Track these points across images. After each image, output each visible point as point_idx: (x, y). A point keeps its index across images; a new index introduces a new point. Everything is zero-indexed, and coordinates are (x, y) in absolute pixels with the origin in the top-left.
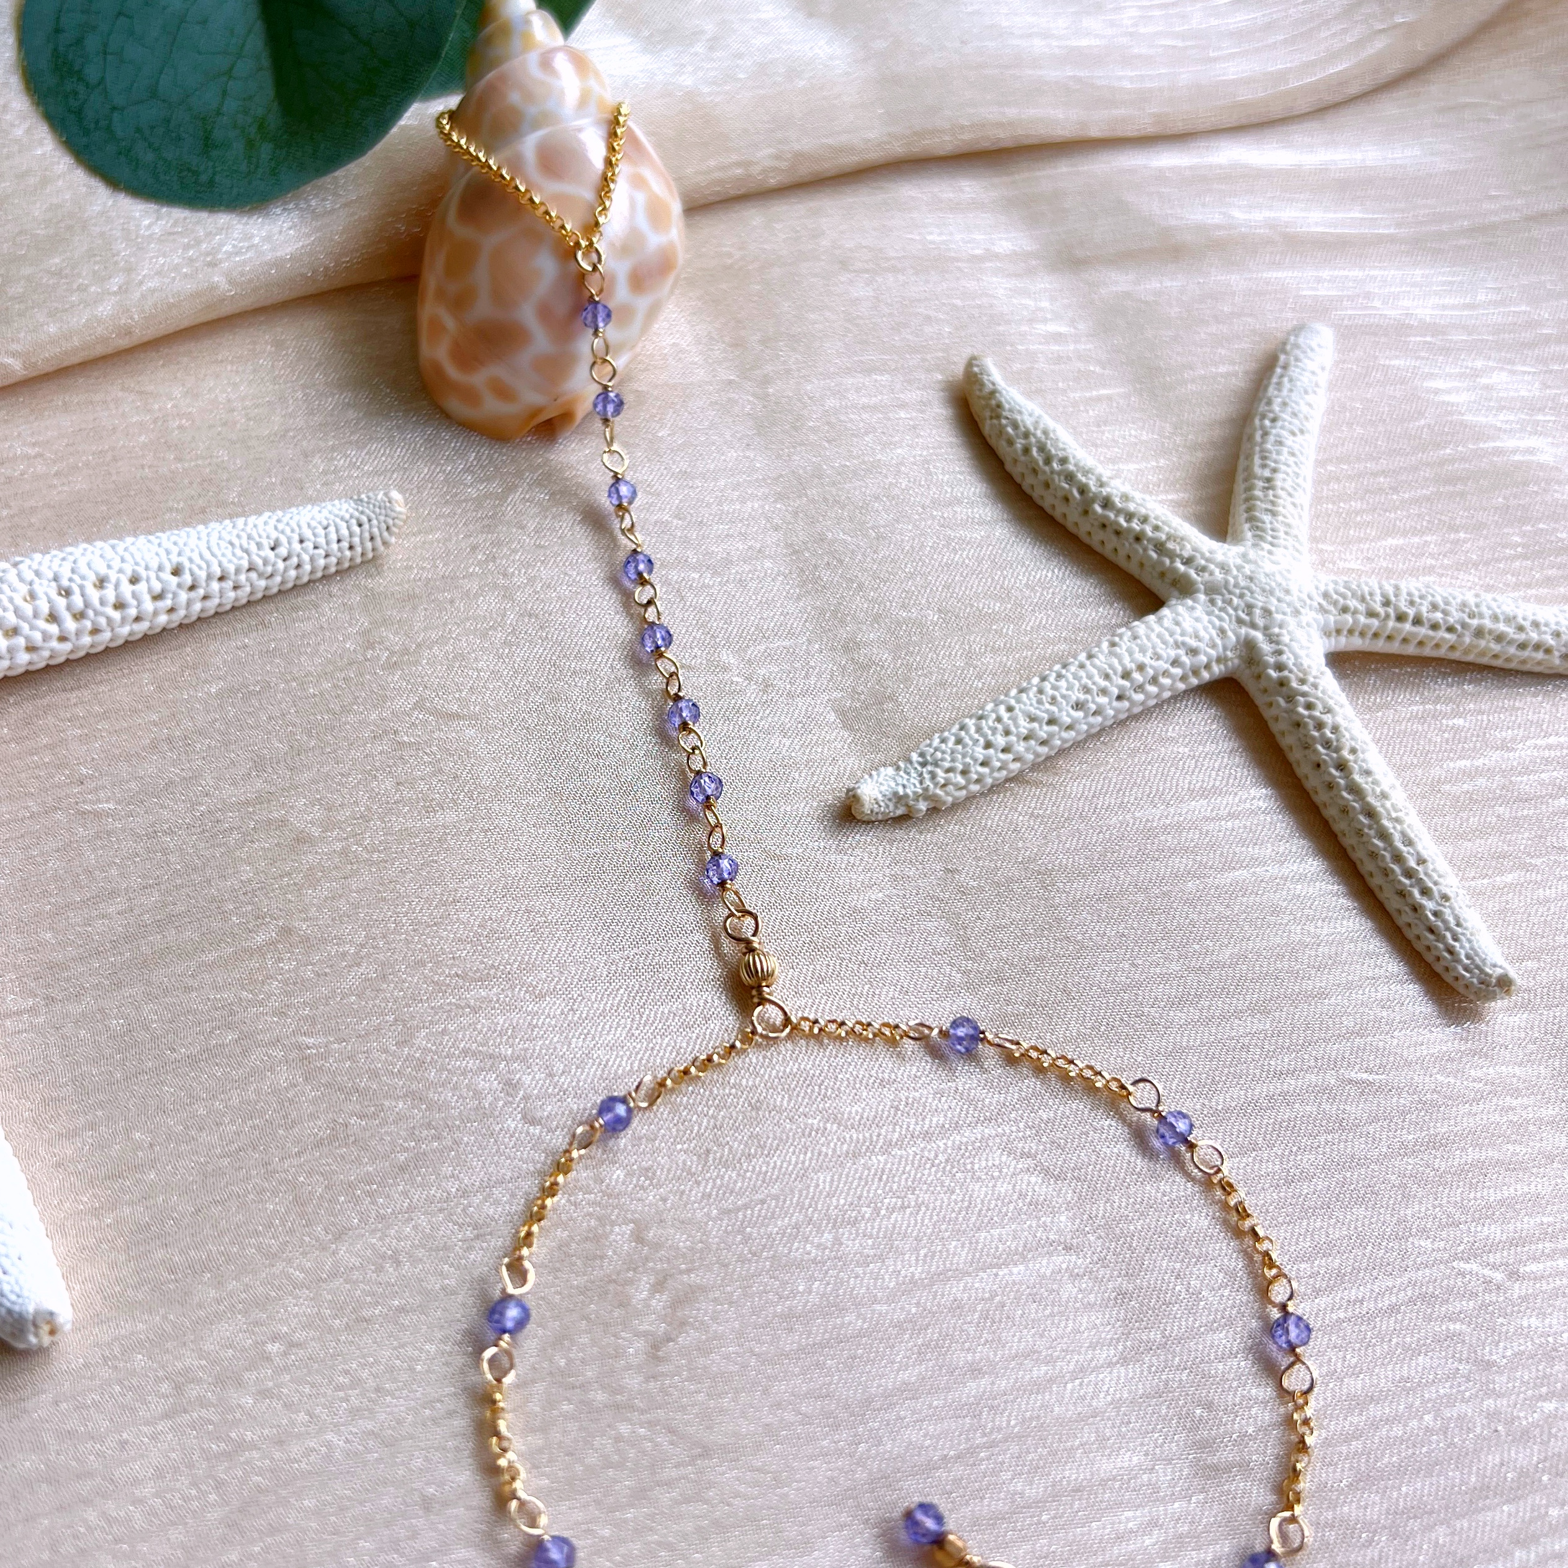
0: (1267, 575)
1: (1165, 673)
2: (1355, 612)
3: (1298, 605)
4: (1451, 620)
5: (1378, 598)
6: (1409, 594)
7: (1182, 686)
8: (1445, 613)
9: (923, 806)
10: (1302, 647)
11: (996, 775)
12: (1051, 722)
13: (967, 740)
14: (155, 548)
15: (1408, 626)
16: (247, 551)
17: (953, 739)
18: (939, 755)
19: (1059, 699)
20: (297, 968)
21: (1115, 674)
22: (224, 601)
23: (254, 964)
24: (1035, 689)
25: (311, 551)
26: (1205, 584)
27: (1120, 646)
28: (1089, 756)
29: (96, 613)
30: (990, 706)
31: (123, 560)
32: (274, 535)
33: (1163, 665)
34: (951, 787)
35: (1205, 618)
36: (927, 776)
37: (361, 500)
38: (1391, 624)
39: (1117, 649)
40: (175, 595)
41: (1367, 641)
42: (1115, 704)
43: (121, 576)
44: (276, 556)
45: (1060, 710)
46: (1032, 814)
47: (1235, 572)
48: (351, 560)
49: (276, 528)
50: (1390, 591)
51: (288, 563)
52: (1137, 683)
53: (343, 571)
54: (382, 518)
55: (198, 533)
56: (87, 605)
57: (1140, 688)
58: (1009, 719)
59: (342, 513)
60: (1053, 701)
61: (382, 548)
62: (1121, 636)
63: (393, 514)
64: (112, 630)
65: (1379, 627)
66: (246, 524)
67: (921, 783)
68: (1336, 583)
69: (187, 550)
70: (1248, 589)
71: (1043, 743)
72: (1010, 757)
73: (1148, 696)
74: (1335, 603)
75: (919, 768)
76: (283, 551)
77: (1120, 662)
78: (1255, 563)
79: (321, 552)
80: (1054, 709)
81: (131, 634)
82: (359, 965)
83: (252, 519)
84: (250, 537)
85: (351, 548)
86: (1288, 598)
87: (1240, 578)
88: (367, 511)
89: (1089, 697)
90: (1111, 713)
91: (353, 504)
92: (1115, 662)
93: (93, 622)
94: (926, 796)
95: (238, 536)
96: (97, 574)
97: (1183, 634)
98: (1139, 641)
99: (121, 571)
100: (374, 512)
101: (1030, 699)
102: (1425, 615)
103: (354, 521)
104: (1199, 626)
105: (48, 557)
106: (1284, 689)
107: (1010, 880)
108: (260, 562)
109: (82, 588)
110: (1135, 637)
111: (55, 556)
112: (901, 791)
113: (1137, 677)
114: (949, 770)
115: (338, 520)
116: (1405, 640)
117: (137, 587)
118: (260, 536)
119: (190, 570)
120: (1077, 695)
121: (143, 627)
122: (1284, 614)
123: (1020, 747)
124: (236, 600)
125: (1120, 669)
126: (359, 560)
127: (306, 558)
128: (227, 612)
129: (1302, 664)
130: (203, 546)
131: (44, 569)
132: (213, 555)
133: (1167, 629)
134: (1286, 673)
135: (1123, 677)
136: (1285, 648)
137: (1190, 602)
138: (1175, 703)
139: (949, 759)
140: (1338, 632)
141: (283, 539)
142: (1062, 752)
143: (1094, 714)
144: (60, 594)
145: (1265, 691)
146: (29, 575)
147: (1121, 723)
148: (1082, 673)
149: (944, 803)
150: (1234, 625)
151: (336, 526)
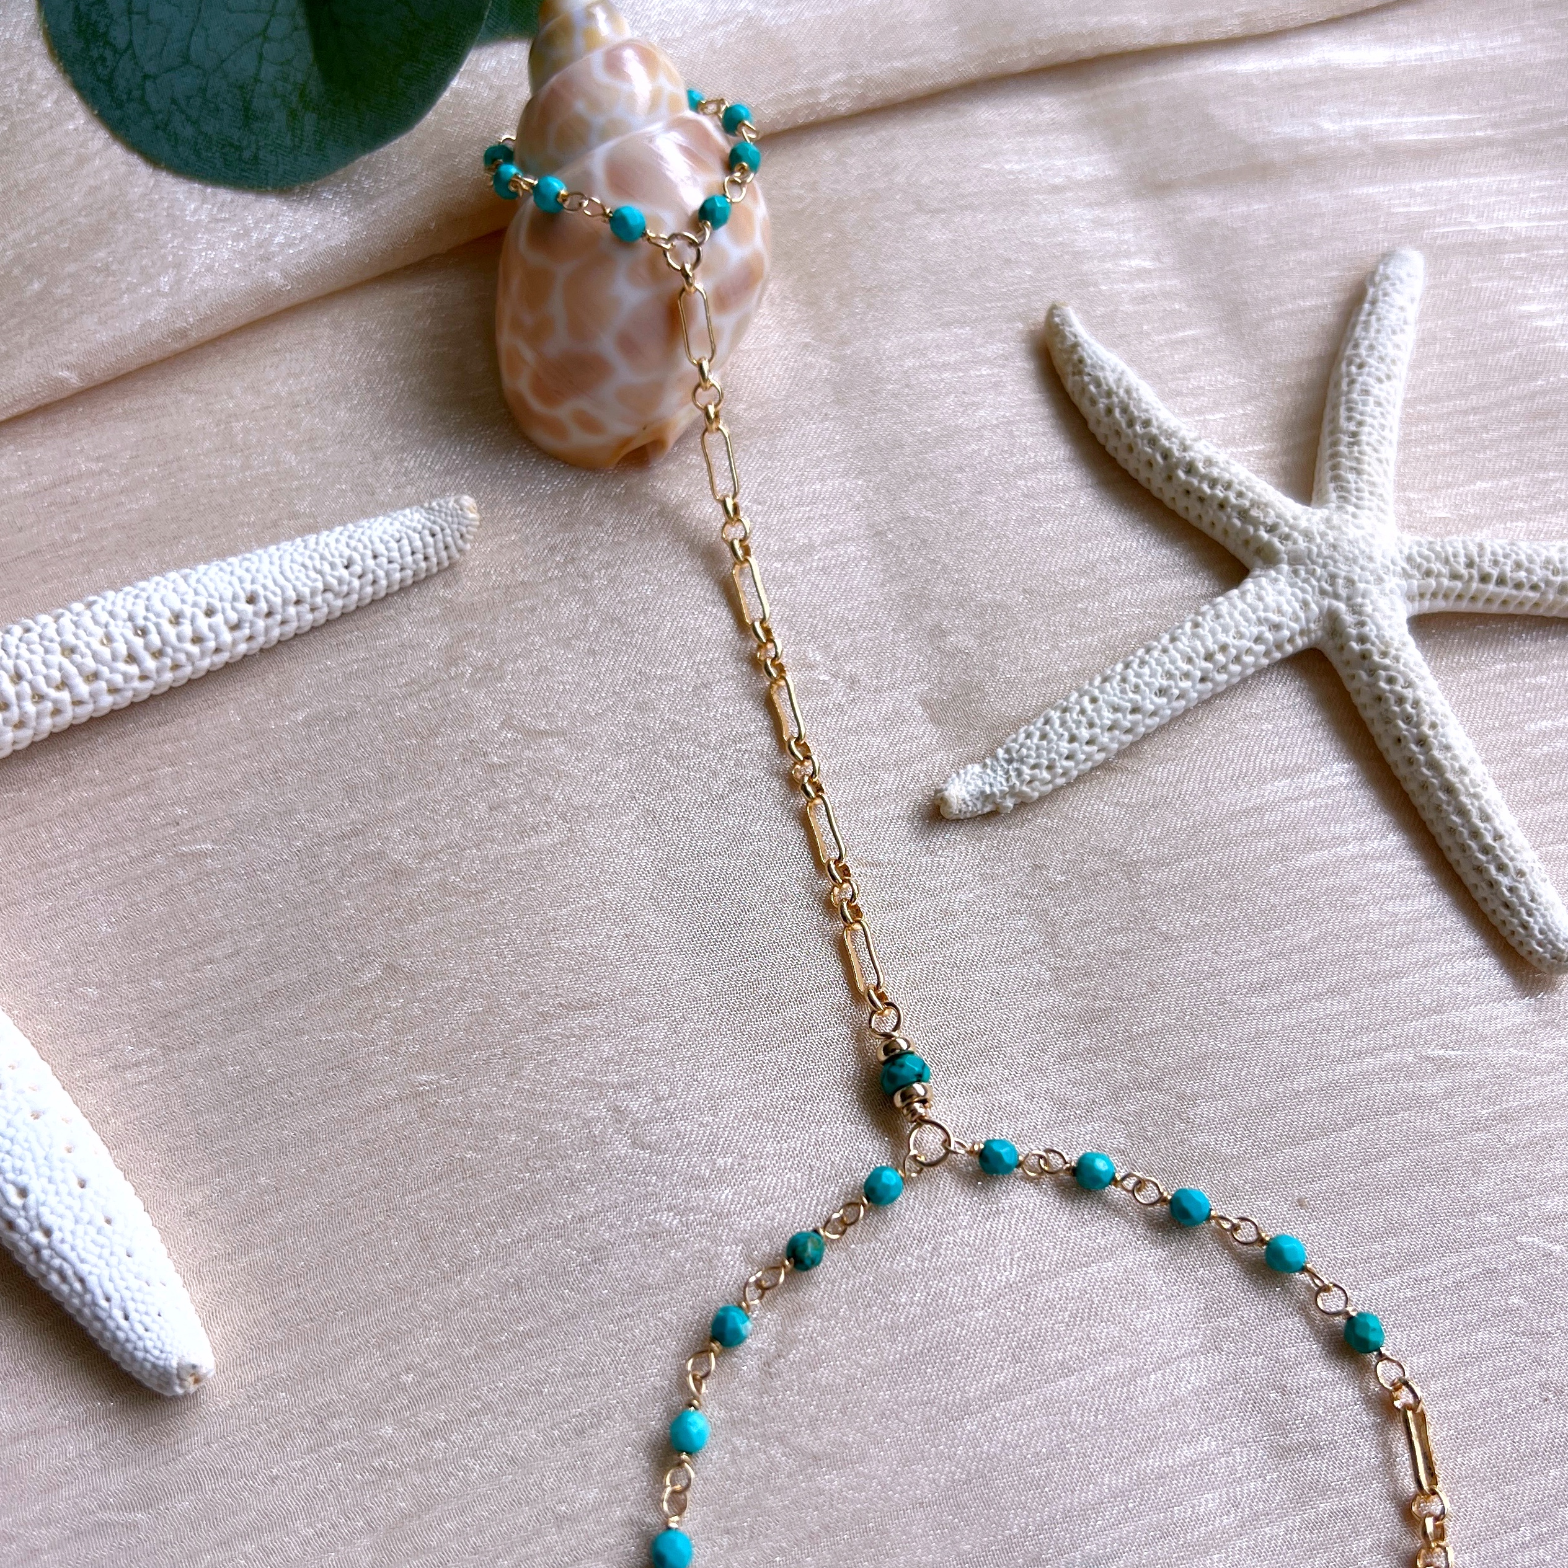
0: (1350, 542)
1: (1249, 651)
2: (1439, 575)
3: (1381, 572)
4: (1535, 579)
5: (1462, 560)
6: (1493, 553)
7: (1265, 662)
8: (1529, 571)
9: (1010, 803)
10: (1385, 617)
11: (1081, 767)
12: (1134, 710)
13: (1052, 735)
14: (227, 577)
15: (1491, 587)
16: (320, 572)
17: (1038, 733)
18: (1024, 751)
19: (1142, 687)
20: (403, 1007)
21: (1198, 656)
22: (302, 624)
23: (360, 1003)
24: (1118, 677)
25: (386, 566)
26: (1288, 553)
27: (1203, 628)
28: (1174, 738)
29: (175, 650)
30: (1074, 696)
31: (196, 593)
32: (347, 552)
33: (1247, 643)
34: (1037, 783)
35: (1289, 590)
36: (1012, 773)
37: (432, 509)
38: (1475, 585)
39: (1200, 630)
40: (252, 624)
41: (1451, 602)
42: (1199, 686)
43: (196, 610)
44: (351, 575)
45: (1143, 699)
46: (1117, 804)
47: (1318, 540)
48: (427, 570)
49: (348, 545)
50: (1474, 550)
51: (364, 580)
52: (1220, 665)
53: (420, 582)
54: (455, 526)
55: (270, 556)
56: (164, 642)
57: (1223, 668)
58: (1093, 710)
59: (414, 524)
60: (1137, 689)
61: (457, 556)
62: (1203, 615)
63: (466, 522)
64: (193, 664)
65: (1462, 589)
66: (317, 543)
67: (1007, 780)
68: (1420, 545)
69: (260, 577)
70: (1331, 558)
71: (1128, 731)
72: (1095, 748)
73: (1231, 675)
74: (1419, 567)
75: (1005, 766)
76: (357, 569)
77: (1203, 644)
78: (1339, 528)
79: (396, 566)
80: (1138, 697)
81: (213, 664)
82: (464, 1000)
83: (324, 536)
84: (322, 558)
85: (426, 559)
86: (1371, 566)
87: (1323, 547)
88: (440, 521)
89: (1172, 683)
90: (1195, 695)
91: (424, 514)
92: (1198, 643)
93: (173, 659)
94: (1013, 792)
95: (311, 558)
96: (171, 610)
97: (1265, 610)
98: (1222, 621)
99: (195, 605)
100: (446, 521)
101: (1113, 689)
102: (1509, 574)
103: (427, 532)
104: (1282, 599)
105: (121, 595)
106: (1366, 662)
107: (1098, 874)
108: (335, 582)
109: (157, 626)
110: (1218, 616)
111: (127, 594)
112: (988, 790)
113: (1220, 658)
114: (1034, 767)
115: (410, 532)
116: (1489, 600)
117: (213, 620)
118: (333, 556)
119: (266, 598)
120: (1160, 682)
121: (225, 657)
122: (1367, 582)
123: (1105, 739)
124: (314, 621)
125: (1202, 651)
126: (435, 570)
127: (381, 573)
128: (307, 633)
129: (1384, 636)
130: (276, 570)
131: (118, 610)
132: (287, 579)
133: (1249, 605)
134: (1368, 646)
135: (1206, 659)
136: (1368, 619)
137: (1273, 573)
138: (1259, 677)
139: (1034, 755)
140: (1422, 596)
141: (356, 557)
142: (1146, 737)
143: (1178, 698)
144: (136, 634)
145: (1348, 663)
146: (104, 617)
147: (1205, 703)
148: (1166, 659)
149: (1031, 798)
150: (1317, 597)
151: (409, 538)
